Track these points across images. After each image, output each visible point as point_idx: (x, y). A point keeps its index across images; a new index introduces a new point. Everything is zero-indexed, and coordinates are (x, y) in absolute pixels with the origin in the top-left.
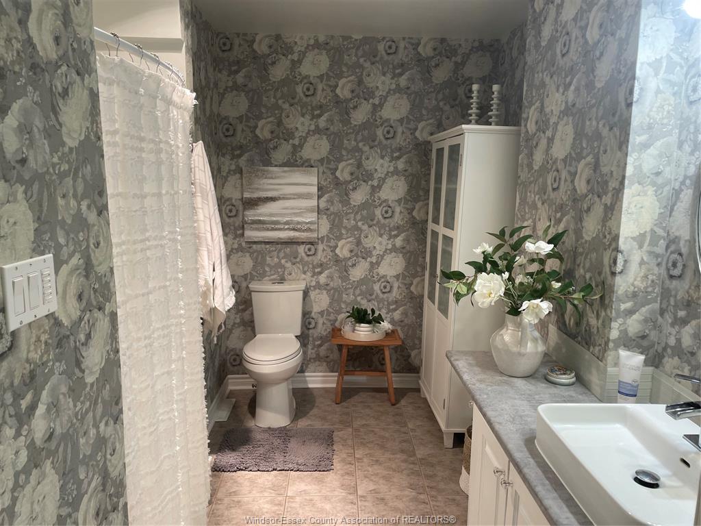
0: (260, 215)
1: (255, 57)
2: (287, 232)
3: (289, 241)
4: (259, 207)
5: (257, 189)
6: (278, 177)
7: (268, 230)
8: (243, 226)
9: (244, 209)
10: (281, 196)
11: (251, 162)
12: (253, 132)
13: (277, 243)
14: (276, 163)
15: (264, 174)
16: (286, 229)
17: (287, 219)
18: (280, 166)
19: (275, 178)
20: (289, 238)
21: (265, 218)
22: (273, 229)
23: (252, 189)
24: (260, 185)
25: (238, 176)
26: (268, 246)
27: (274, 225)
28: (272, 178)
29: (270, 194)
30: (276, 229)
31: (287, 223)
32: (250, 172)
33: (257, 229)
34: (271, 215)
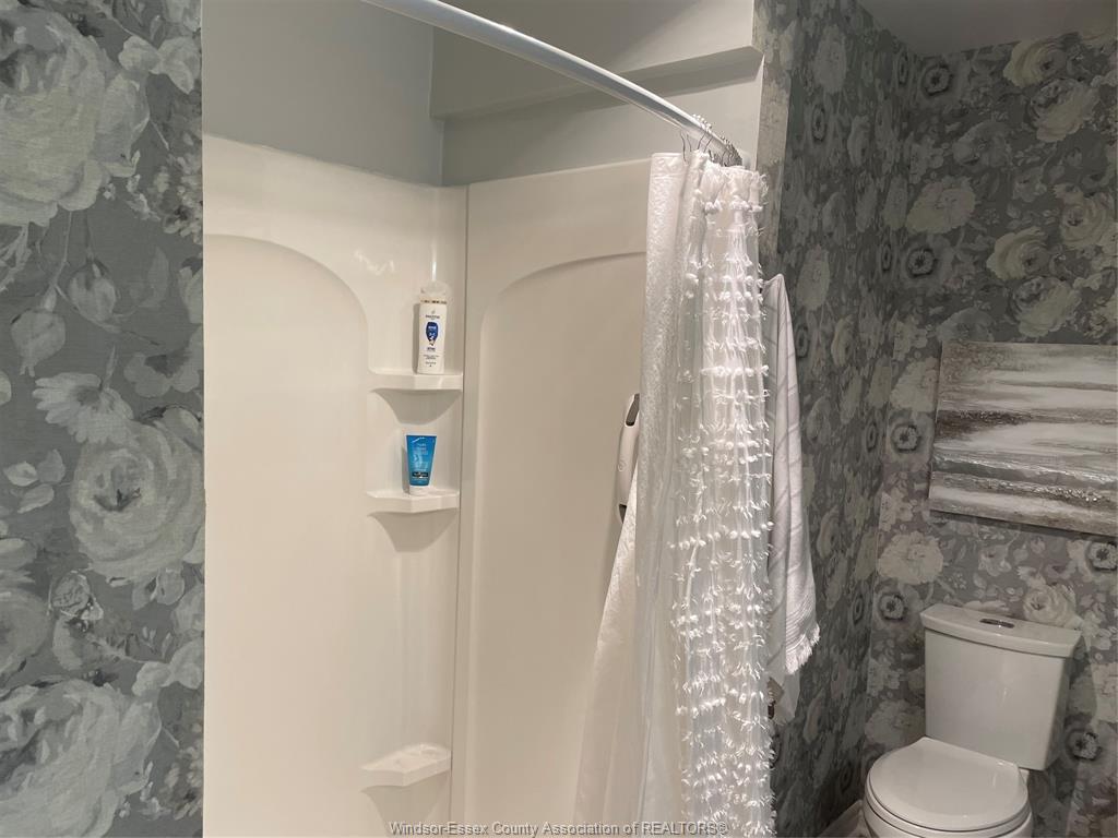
0: (974, 454)
1: (1006, 94)
2: (1040, 501)
3: (1044, 524)
4: (971, 436)
5: (974, 393)
6: (1032, 368)
7: (990, 490)
8: (929, 474)
9: (937, 436)
10: (1034, 414)
11: (967, 330)
12: (980, 263)
13: (1013, 526)
14: (1032, 335)
15: (993, 359)
16: (1039, 495)
17: (1044, 470)
18: (1041, 341)
19: (1023, 369)
20: (1045, 518)
21: (986, 463)
22: (1002, 491)
23: (961, 391)
24: (982, 383)
25: (931, 361)
26: (986, 529)
27: (1007, 480)
28: (1015, 369)
29: (1005, 406)
30: (1011, 492)
31: (1042, 479)
32: (960, 354)
33: (963, 486)
34: (1002, 456)
